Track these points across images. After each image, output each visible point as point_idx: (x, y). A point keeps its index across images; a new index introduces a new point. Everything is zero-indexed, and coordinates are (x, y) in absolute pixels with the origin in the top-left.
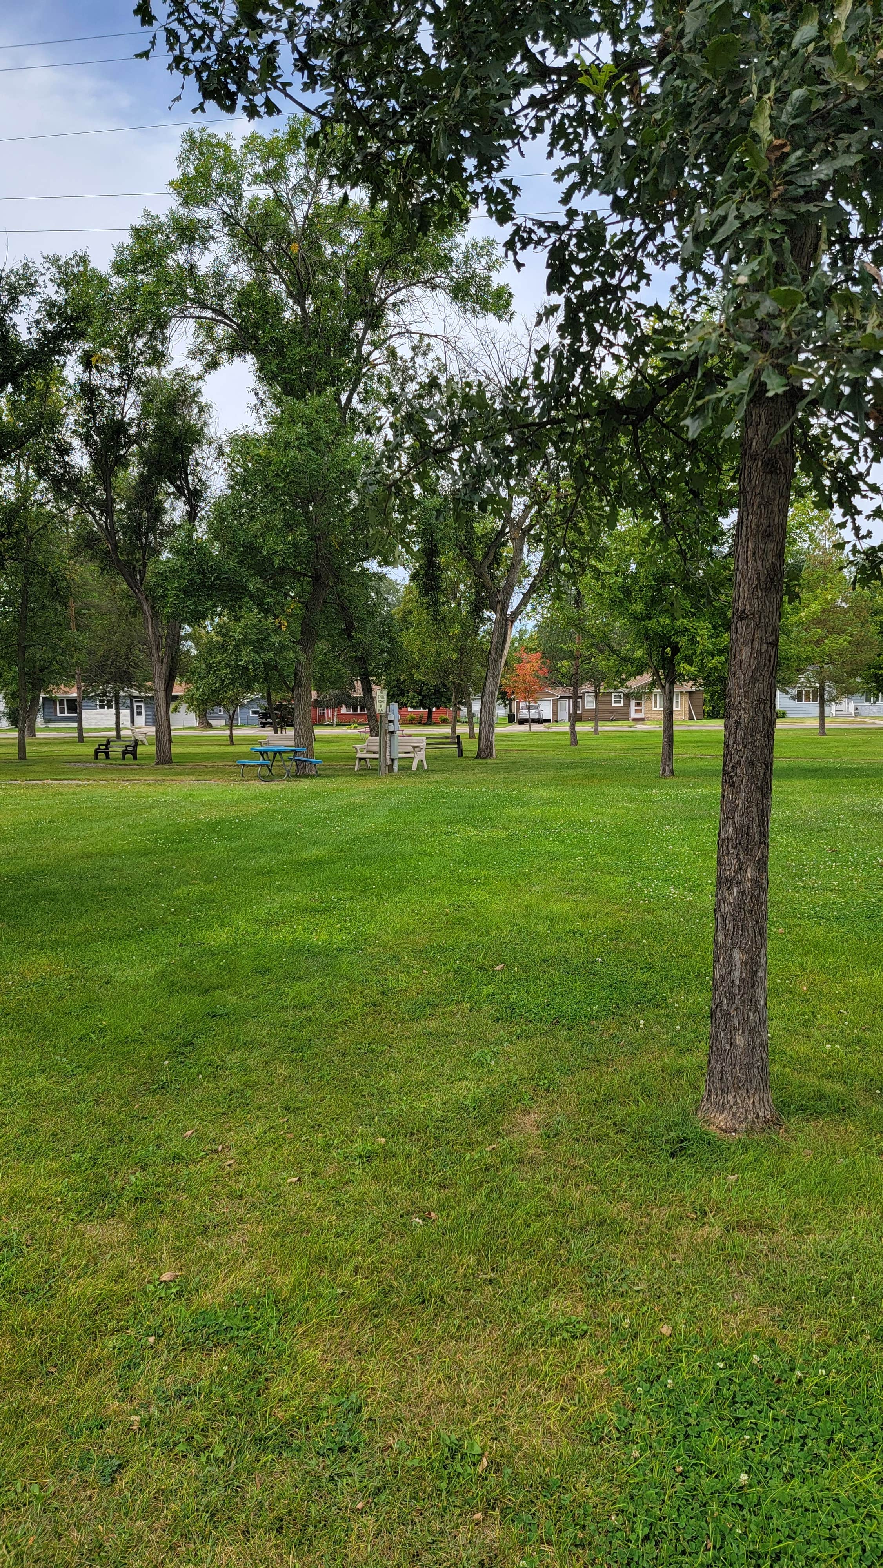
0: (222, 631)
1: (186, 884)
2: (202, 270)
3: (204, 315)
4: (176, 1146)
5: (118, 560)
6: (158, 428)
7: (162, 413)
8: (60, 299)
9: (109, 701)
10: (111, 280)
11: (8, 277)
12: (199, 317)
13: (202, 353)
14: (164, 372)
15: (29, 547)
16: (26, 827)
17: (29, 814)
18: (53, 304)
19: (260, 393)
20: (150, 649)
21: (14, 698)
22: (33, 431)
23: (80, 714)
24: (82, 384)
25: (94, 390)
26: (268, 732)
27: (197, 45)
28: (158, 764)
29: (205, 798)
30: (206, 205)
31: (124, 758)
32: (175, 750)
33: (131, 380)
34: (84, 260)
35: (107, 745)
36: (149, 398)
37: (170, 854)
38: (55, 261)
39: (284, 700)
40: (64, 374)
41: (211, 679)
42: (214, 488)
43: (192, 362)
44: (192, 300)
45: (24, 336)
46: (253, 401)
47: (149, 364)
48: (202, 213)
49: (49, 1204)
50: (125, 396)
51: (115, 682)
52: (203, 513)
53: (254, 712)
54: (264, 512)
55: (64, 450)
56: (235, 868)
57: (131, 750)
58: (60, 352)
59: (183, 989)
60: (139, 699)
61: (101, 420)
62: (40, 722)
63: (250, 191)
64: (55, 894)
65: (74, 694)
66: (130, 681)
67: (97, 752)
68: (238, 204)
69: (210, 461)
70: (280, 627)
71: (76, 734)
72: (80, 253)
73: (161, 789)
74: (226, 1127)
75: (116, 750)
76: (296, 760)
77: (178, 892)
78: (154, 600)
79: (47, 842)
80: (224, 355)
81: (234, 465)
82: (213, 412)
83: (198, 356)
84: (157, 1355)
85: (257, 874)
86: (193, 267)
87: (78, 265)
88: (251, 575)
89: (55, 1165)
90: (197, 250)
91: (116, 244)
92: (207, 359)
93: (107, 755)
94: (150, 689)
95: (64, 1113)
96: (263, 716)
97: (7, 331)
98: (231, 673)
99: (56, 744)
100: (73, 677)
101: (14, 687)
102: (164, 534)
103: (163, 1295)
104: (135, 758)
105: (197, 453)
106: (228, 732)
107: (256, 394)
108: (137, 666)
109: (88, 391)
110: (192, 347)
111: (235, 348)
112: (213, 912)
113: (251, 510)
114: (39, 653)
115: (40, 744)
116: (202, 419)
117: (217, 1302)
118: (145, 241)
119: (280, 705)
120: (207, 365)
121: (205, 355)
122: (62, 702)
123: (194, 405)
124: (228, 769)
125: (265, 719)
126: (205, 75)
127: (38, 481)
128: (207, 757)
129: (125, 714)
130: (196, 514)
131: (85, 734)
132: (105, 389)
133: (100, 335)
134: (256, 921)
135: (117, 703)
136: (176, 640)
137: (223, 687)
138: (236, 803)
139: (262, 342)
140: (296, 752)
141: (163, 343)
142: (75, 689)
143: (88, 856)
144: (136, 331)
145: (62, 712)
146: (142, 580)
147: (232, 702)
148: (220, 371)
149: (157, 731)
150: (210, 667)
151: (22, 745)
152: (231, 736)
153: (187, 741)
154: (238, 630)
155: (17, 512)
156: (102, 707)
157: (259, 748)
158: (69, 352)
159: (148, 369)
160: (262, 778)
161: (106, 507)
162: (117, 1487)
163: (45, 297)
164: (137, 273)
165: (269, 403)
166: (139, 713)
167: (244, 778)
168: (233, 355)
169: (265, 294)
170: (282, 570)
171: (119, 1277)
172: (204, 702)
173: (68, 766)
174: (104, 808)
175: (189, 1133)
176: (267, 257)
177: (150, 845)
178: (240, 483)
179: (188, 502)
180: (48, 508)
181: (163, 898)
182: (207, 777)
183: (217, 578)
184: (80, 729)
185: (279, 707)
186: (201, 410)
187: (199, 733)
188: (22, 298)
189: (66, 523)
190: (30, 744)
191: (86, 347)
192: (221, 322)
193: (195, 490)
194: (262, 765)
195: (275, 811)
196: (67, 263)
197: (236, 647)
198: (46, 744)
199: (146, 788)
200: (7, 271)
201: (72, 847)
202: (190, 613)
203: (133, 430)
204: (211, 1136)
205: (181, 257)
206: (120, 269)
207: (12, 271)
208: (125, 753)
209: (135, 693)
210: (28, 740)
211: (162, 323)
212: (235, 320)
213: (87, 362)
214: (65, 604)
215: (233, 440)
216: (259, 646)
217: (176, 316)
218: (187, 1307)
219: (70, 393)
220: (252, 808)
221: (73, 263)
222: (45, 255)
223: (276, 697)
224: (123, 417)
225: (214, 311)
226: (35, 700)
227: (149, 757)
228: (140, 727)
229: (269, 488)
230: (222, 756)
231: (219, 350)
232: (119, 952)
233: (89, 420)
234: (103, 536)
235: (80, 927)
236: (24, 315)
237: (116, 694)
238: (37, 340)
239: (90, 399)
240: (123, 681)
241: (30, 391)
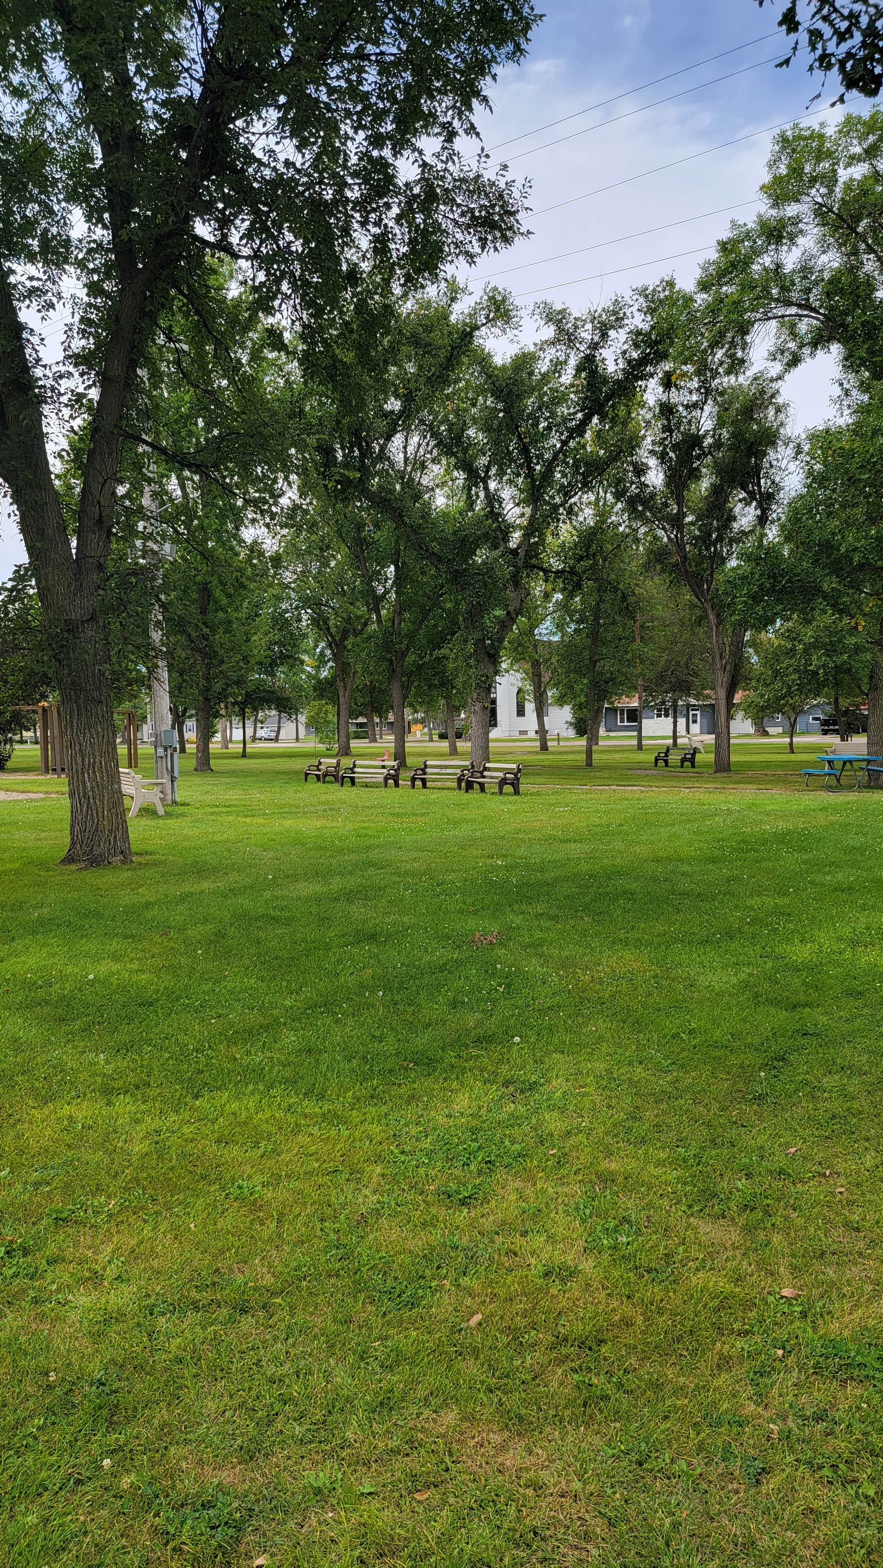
0: (791, 636)
1: (760, 895)
2: (788, 268)
3: (787, 313)
4: (779, 1161)
5: (687, 572)
6: (733, 435)
7: (737, 420)
8: (646, 327)
9: (667, 710)
10: (695, 297)
11: (600, 316)
12: (783, 316)
13: (782, 353)
14: (741, 379)
15: (603, 567)
16: (598, 830)
17: (600, 817)
18: (639, 333)
19: (845, 382)
20: (714, 658)
21: (581, 709)
22: (614, 457)
23: (641, 723)
24: (661, 405)
25: (672, 409)
26: (833, 740)
27: (842, 36)
28: (716, 772)
29: (768, 808)
30: (798, 201)
31: (682, 766)
32: (734, 758)
33: (708, 392)
34: (671, 284)
35: (667, 753)
36: (724, 408)
37: (739, 863)
38: (642, 292)
39: (853, 705)
40: (645, 398)
41: (778, 685)
42: (787, 489)
43: (772, 364)
44: (777, 300)
45: (611, 368)
46: (837, 391)
47: (728, 373)
48: (791, 210)
49: (661, 1192)
50: (702, 409)
51: (674, 691)
52: (774, 515)
53: (815, 719)
54: (843, 506)
55: (640, 470)
56: (811, 883)
57: (690, 758)
58: (643, 377)
59: (770, 1002)
60: (695, 707)
61: (677, 437)
62: (602, 731)
63: (843, 175)
64: (632, 894)
65: (635, 704)
66: (689, 690)
67: (657, 760)
68: (831, 192)
69: (785, 462)
70: (856, 628)
71: (635, 742)
72: (667, 279)
73: (722, 797)
74: (830, 1152)
75: (675, 758)
76: (868, 770)
77: (750, 902)
78: (719, 608)
79: (619, 845)
80: (807, 351)
81: (813, 462)
82: (791, 411)
83: (779, 356)
84: (788, 1370)
85: (835, 890)
86: (779, 266)
87: (664, 290)
88: (826, 575)
89: (663, 1155)
90: (785, 248)
91: (702, 262)
92: (788, 356)
93: (666, 762)
94: (708, 697)
95: (664, 1106)
96: (825, 723)
97: (597, 366)
98: (799, 678)
99: (617, 751)
100: (636, 688)
101: (583, 699)
102: (732, 541)
103: (786, 1310)
104: (693, 766)
105: (772, 455)
106: (788, 740)
107: (841, 384)
108: (696, 674)
109: (667, 410)
110: (772, 349)
111: (819, 341)
112: (791, 926)
113: (828, 506)
114: (606, 666)
115: (603, 752)
116: (779, 420)
117: (846, 1333)
118: (731, 252)
119: (848, 710)
120: (788, 364)
121: (786, 354)
122: (622, 711)
123: (770, 407)
124: (789, 778)
125: (828, 726)
126: (849, 65)
127: (616, 503)
128: (767, 765)
129: (682, 722)
130: (767, 518)
131: (644, 742)
132: (683, 405)
133: (681, 353)
134: (840, 939)
135: (675, 712)
136: (738, 647)
137: (789, 694)
138: (803, 814)
139: (851, 328)
140: (869, 761)
141: (744, 349)
142: (636, 698)
143: (657, 860)
144: (717, 343)
145: (622, 721)
146: (709, 589)
147: (794, 708)
148: (801, 367)
149: (716, 738)
150: (776, 673)
151: (589, 752)
152: (791, 744)
153: (746, 749)
154: (809, 634)
155: (595, 535)
156: (659, 716)
157: (824, 756)
158: (651, 376)
159: (726, 379)
160: (829, 788)
161: (677, 522)
162: (764, 1489)
163: (632, 327)
164: (721, 286)
165: (854, 392)
166: (695, 722)
167: (808, 788)
168: (816, 348)
169: (856, 277)
170: (861, 567)
171: (738, 1280)
172: (763, 709)
173: (630, 772)
174: (668, 814)
175: (793, 1150)
176: (863, 238)
177: (716, 853)
178: (816, 480)
179: (760, 506)
180: (621, 529)
181: (737, 907)
182: (769, 787)
183: (789, 581)
184: (640, 738)
185: (846, 713)
186: (778, 410)
187: (754, 741)
188: (612, 333)
189: (637, 540)
190: (596, 752)
191: (667, 368)
192: (806, 316)
193: (768, 493)
194: (830, 775)
195: (849, 824)
196: (654, 290)
197: (806, 651)
198: (608, 751)
199: (707, 796)
200: (599, 310)
201: (642, 851)
202: (759, 619)
203: (709, 441)
204: (818, 1158)
205: (767, 260)
206: (704, 286)
207: (604, 310)
208: (683, 760)
209: (693, 701)
210: (594, 748)
211: (744, 329)
212: (822, 311)
213: (668, 383)
214: (633, 618)
215: (813, 437)
216: (831, 650)
217: (760, 320)
218: (815, 1329)
219: (649, 416)
220: (822, 820)
221: (660, 289)
222: (634, 287)
223: (844, 703)
224: (699, 431)
225: (800, 306)
226: (599, 710)
227: (706, 765)
228: (695, 735)
229: (852, 481)
230: (783, 765)
231: (801, 346)
232: (699, 956)
233: (666, 439)
234: (674, 549)
235: (659, 928)
236: (613, 349)
237: (675, 702)
238: (624, 369)
239: (668, 419)
240: (682, 690)
241: (613, 421)
